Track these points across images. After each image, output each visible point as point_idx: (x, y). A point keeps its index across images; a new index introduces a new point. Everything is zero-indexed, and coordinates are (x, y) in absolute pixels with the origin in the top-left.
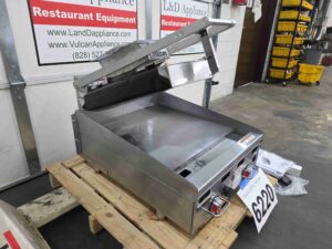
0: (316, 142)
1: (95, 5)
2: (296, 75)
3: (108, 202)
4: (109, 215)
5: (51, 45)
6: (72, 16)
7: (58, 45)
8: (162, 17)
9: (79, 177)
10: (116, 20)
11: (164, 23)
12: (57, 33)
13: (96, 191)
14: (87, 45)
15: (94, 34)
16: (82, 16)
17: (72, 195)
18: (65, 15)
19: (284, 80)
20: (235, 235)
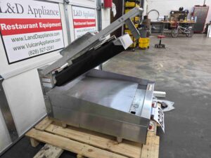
0: (163, 80)
1: (38, 17)
2: (137, 44)
3: (84, 143)
4: (90, 151)
5: (15, 49)
6: (25, 27)
7: (19, 48)
8: (74, 20)
9: (54, 134)
10: (50, 25)
11: (76, 24)
12: (18, 40)
13: (71, 139)
14: (36, 45)
15: (40, 37)
16: (31, 26)
17: (57, 147)
18: (21, 27)
19: (133, 48)
20: (158, 137)
